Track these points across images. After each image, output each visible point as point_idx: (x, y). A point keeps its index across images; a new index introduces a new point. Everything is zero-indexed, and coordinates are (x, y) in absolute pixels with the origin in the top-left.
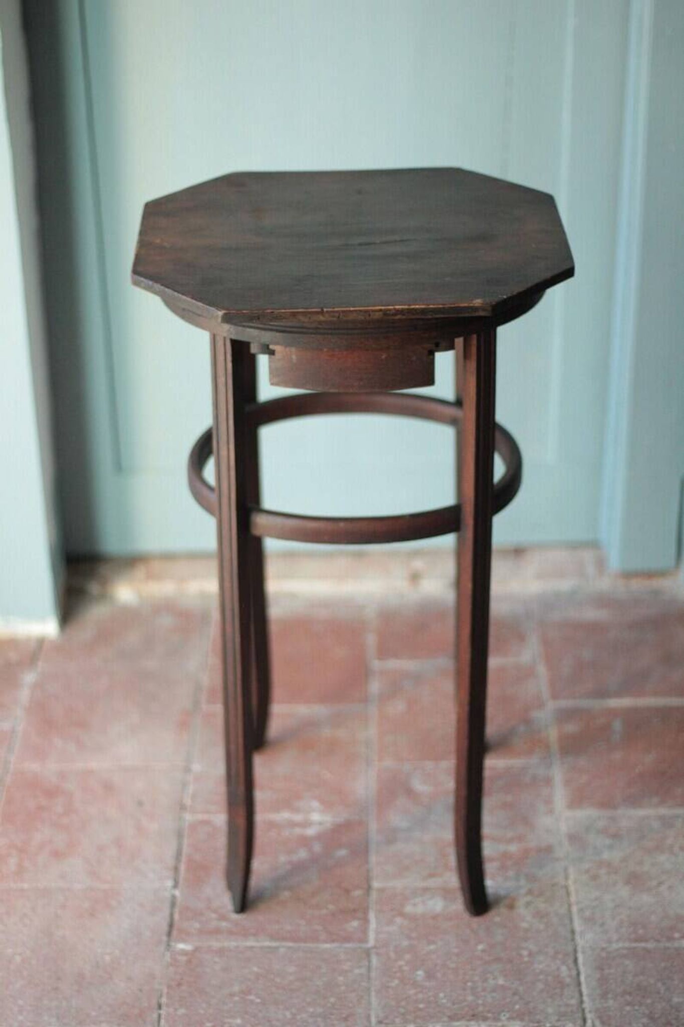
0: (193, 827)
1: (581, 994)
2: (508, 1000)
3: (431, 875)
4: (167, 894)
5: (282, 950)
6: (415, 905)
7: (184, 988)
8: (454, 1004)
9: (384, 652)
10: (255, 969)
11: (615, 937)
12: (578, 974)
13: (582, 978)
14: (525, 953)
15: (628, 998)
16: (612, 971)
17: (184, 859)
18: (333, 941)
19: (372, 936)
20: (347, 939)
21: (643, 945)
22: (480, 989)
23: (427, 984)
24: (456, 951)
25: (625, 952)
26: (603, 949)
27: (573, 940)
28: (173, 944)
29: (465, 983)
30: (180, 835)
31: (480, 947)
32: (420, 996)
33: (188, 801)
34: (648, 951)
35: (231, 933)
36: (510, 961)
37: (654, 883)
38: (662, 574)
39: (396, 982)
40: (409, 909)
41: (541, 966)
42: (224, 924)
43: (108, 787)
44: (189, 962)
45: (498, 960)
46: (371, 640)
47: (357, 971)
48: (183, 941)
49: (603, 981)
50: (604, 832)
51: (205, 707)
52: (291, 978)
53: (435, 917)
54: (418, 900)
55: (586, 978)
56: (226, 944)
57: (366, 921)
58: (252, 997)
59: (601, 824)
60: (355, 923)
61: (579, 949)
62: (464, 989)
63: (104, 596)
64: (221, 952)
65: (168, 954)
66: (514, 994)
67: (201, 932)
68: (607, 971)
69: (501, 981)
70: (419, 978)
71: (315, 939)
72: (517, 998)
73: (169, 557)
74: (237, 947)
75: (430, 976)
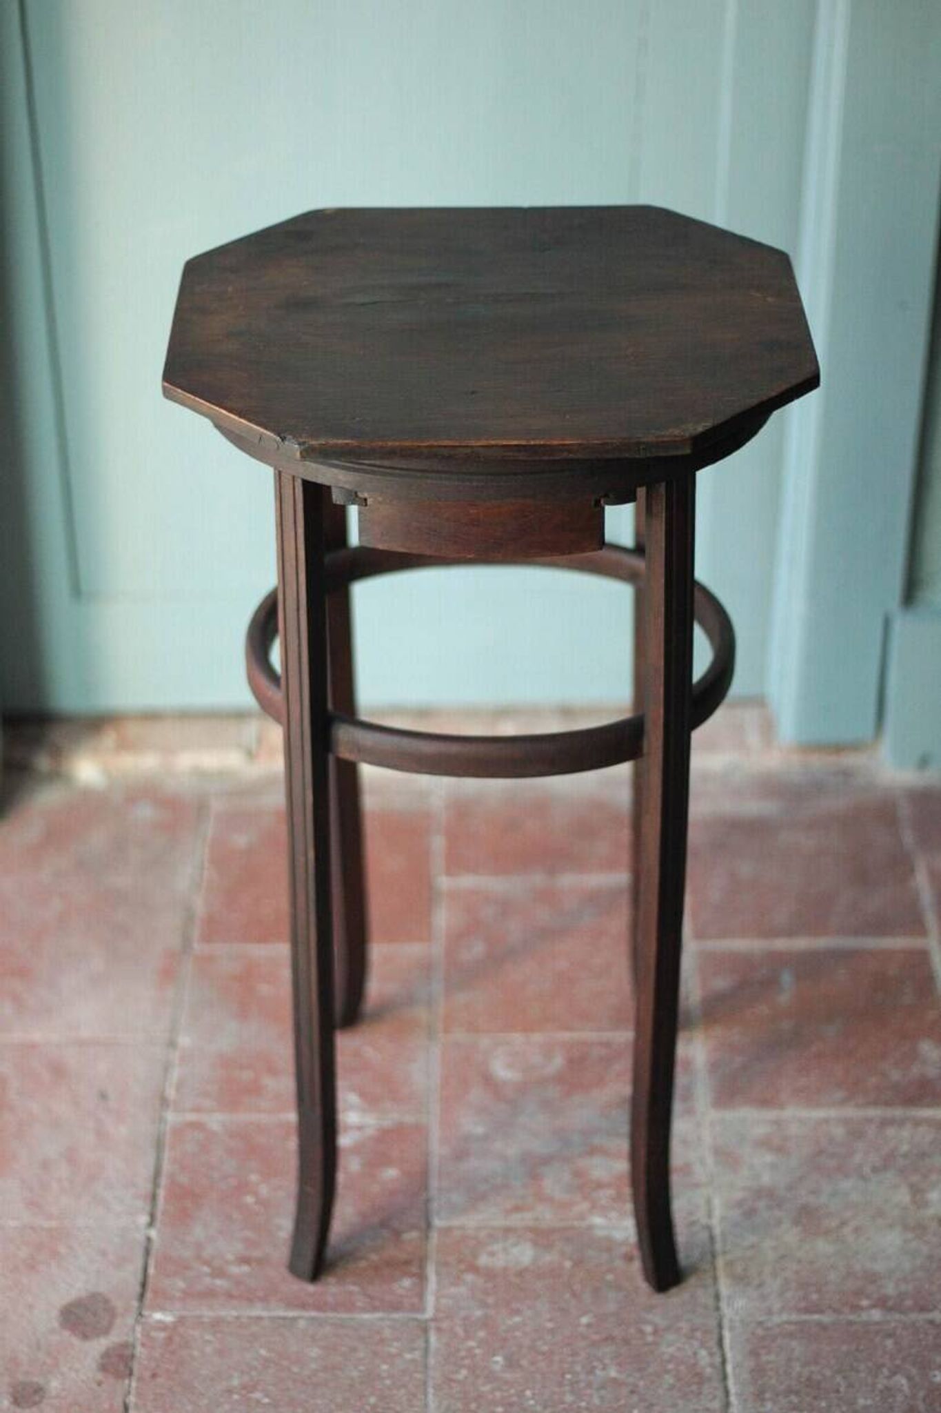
0: (178, 1132)
1: (727, 1393)
2: (622, 1402)
3: (517, 1209)
4: (140, 1237)
5: (302, 1324)
6: (492, 1254)
7: (160, 1380)
8: (545, 1407)
9: (455, 864)
10: (263, 1352)
11: (777, 1306)
12: (724, 1362)
13: (729, 1368)
14: (648, 1329)
15: (794, 1399)
16: (772, 1357)
17: (164, 1181)
18: (375, 1309)
19: (430, 1300)
20: (396, 1307)
21: (816, 1317)
22: (582, 1385)
23: (508, 1376)
24: (550, 1325)
25: (792, 1328)
26: (760, 1323)
27: (718, 1309)
28: (145, 1313)
29: (563, 1375)
30: (159, 1146)
31: (584, 1320)
32: (498, 1394)
33: (171, 1093)
34: (823, 1327)
35: (230, 1296)
36: (626, 1341)
37: (834, 1223)
38: (854, 747)
39: (464, 1372)
40: (483, 1260)
41: (671, 1350)
42: (218, 1282)
43: (58, 1070)
44: (170, 1339)
45: (610, 1339)
46: (438, 843)
47: (408, 1356)
48: (162, 1309)
49: (758, 1371)
50: (764, 1144)
51: (197, 947)
52: (313, 1366)
53: (521, 1273)
54: (496, 1247)
55: (734, 1368)
56: (223, 1313)
57: (421, 1277)
58: (257, 1395)
59: (761, 1131)
60: (407, 1282)
61: (726, 1323)
62: (560, 1384)
63: (57, 775)
64: (216, 1325)
65: (139, 1329)
66: (632, 1392)
67: (187, 1295)
68: (764, 1358)
69: (613, 1373)
70: (497, 1368)
71: (350, 1307)
72: (635, 1398)
73: (152, 716)
74: (238, 1318)
75: (511, 1363)
